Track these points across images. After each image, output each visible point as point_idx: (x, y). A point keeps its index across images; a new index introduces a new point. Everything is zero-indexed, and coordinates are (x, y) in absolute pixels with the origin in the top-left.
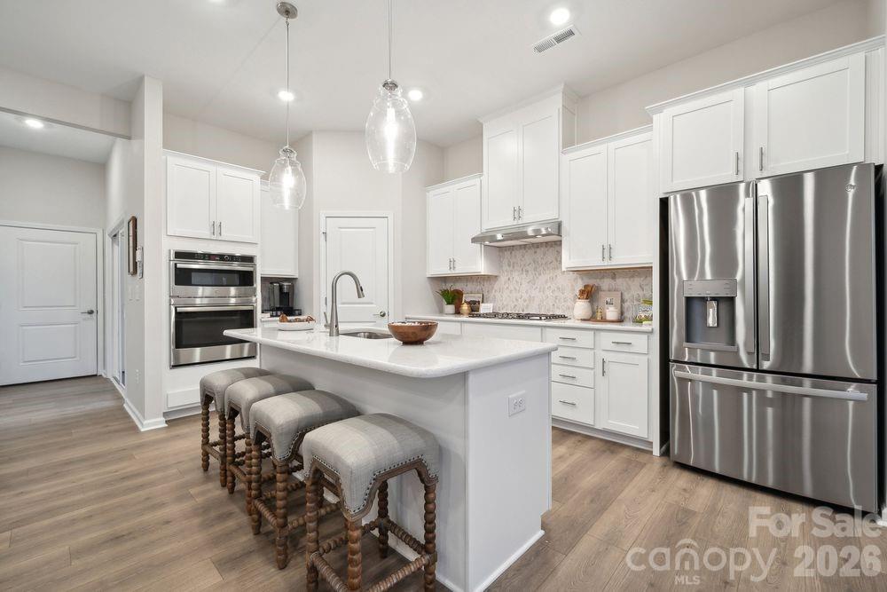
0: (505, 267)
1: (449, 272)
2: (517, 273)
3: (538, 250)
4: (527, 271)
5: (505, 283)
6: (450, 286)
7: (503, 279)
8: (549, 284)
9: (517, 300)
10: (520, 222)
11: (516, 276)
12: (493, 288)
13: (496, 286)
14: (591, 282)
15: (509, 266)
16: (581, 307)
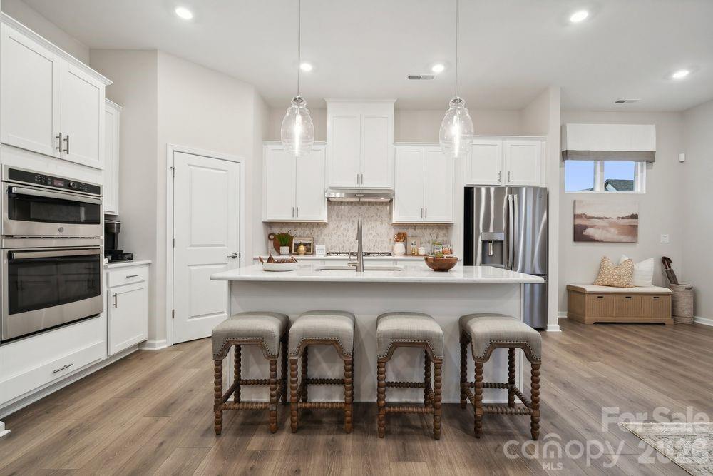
0: (334, 217)
1: (292, 218)
2: (344, 223)
3: (363, 207)
4: (353, 221)
5: (334, 230)
6: (277, 231)
7: (332, 226)
8: (371, 232)
9: (344, 242)
10: (362, 186)
11: (344, 224)
12: (322, 233)
13: (326, 231)
14: (402, 231)
15: (337, 216)
16: (400, 247)
